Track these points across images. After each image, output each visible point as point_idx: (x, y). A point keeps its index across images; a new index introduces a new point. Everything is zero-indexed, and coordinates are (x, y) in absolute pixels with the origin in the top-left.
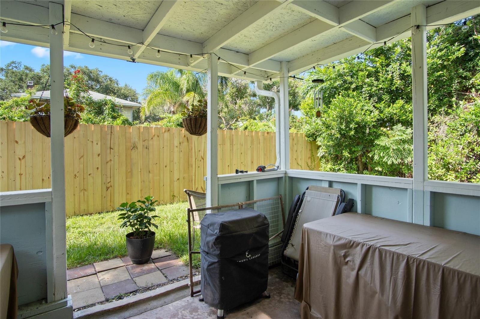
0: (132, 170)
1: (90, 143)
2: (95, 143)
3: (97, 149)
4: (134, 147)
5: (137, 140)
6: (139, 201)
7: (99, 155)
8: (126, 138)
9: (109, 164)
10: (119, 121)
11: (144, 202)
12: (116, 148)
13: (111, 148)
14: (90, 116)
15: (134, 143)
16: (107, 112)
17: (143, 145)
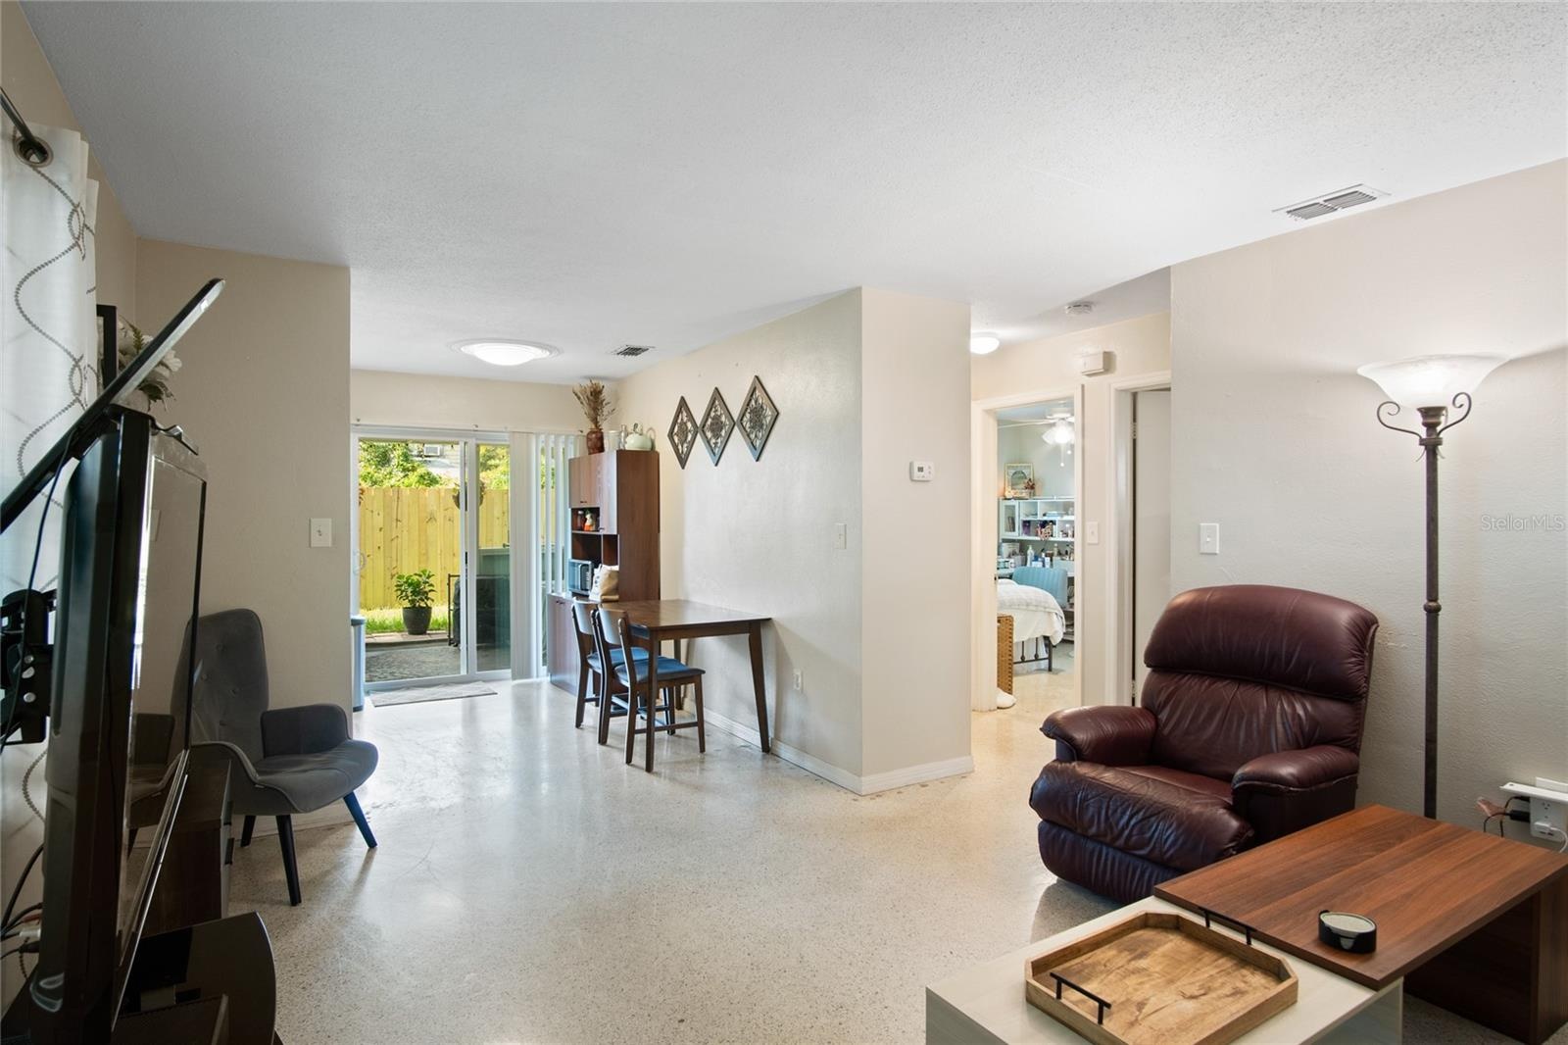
0: (427, 551)
1: (368, 513)
2: (376, 513)
3: (379, 521)
4: (432, 519)
5: (435, 508)
6: (416, 574)
7: (381, 530)
8: (419, 506)
9: (394, 543)
10: (413, 477)
11: (420, 576)
12: (405, 521)
13: (397, 520)
14: (369, 470)
15: (431, 514)
16: (395, 462)
17: (445, 516)
